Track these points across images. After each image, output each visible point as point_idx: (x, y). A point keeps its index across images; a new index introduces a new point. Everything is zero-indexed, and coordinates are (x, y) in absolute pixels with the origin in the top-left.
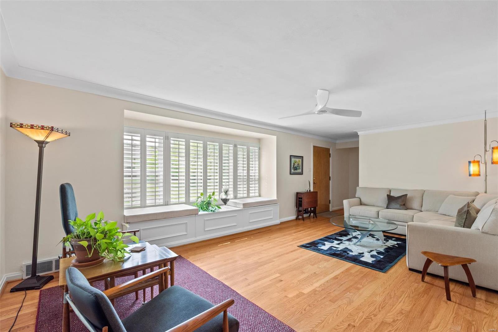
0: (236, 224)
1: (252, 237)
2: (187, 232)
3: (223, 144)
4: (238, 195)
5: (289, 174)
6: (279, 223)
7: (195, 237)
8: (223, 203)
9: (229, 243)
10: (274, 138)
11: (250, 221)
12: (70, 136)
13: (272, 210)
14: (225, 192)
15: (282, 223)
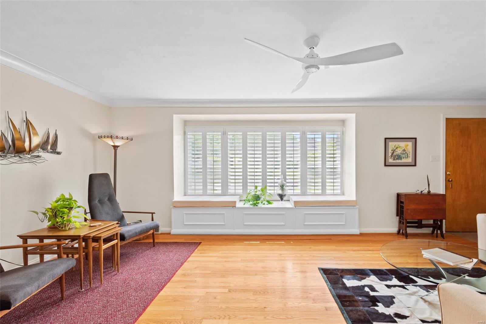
0: (284, 224)
1: (292, 242)
2: (224, 223)
3: (287, 133)
4: (308, 191)
5: (384, 165)
6: (358, 233)
7: (234, 229)
8: (279, 199)
9: (259, 242)
10: (354, 115)
11: (305, 224)
12: (132, 140)
13: (344, 213)
14: (281, 187)
15: (361, 235)
